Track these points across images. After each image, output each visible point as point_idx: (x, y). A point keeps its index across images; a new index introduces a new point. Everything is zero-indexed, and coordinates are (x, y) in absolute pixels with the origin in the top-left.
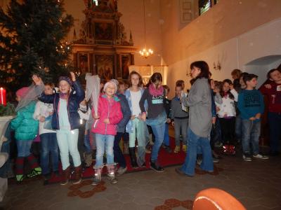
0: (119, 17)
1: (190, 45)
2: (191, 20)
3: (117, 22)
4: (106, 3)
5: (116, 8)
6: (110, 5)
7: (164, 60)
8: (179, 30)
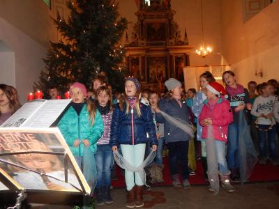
0: (173, 15)
1: (259, 40)
2: (260, 9)
3: (170, 20)
4: (158, 2)
5: (169, 6)
6: (163, 3)
7: (226, 58)
8: (244, 22)
